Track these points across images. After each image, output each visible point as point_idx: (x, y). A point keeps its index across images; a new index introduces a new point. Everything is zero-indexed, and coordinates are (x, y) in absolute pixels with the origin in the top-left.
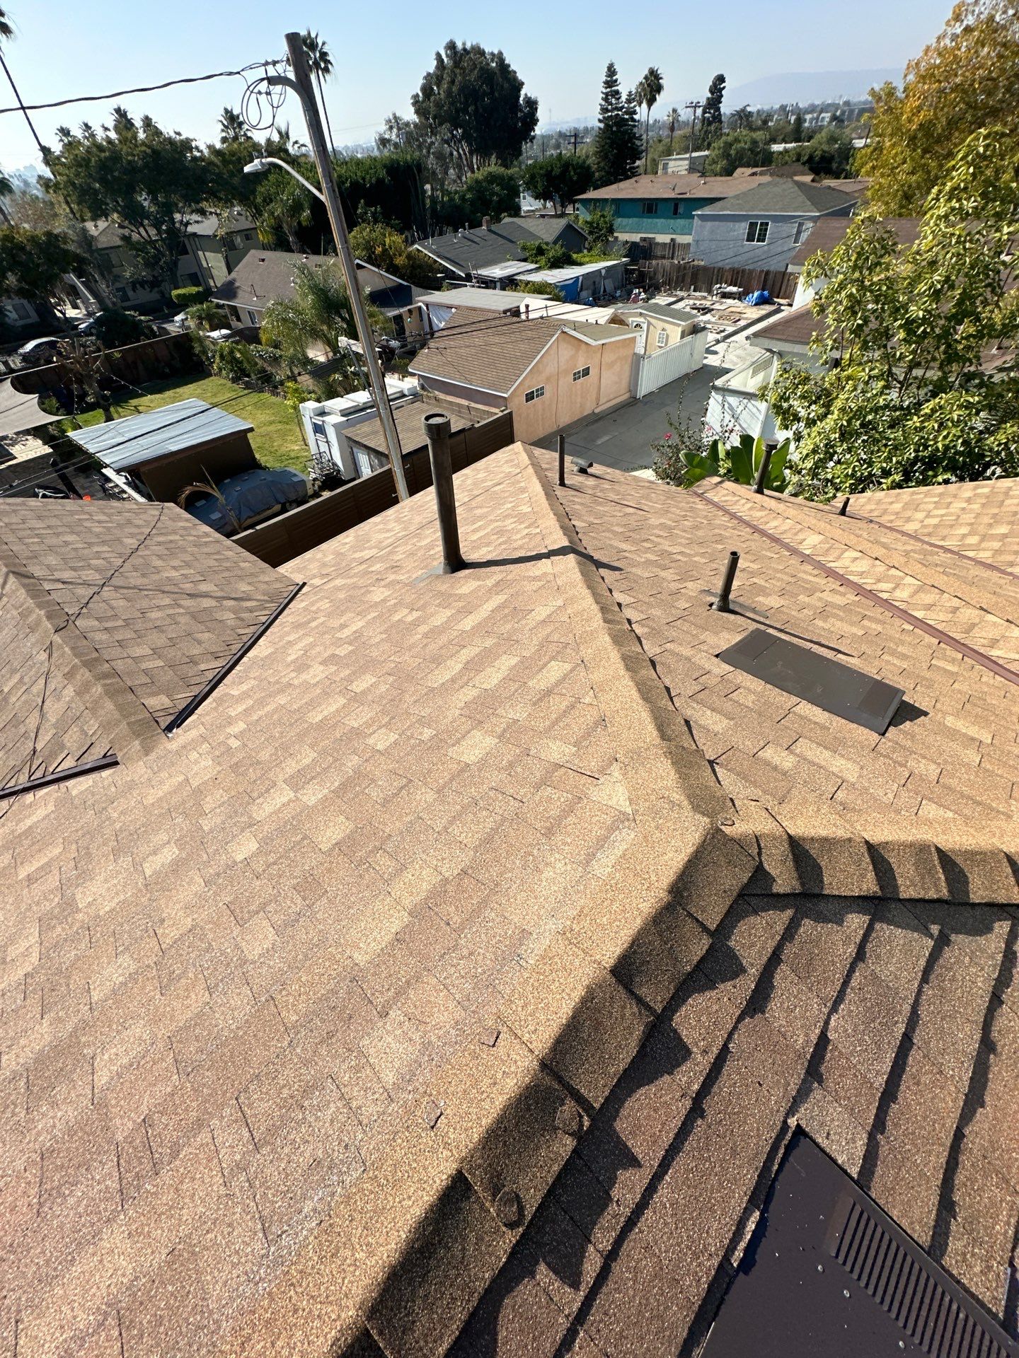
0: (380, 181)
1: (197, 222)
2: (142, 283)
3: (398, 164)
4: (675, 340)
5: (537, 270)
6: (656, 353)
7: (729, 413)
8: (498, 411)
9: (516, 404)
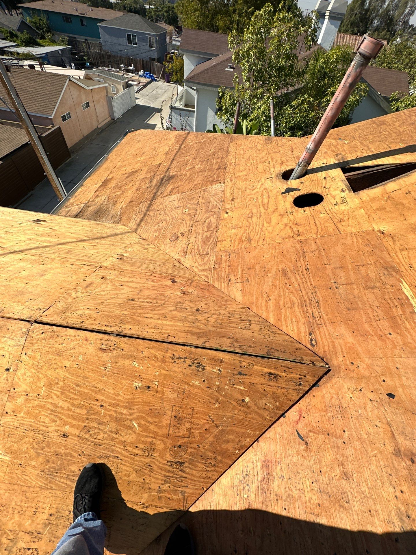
4: (122, 91)
5: (18, 46)
6: (116, 97)
7: (183, 120)
8: (49, 127)
9: (59, 123)
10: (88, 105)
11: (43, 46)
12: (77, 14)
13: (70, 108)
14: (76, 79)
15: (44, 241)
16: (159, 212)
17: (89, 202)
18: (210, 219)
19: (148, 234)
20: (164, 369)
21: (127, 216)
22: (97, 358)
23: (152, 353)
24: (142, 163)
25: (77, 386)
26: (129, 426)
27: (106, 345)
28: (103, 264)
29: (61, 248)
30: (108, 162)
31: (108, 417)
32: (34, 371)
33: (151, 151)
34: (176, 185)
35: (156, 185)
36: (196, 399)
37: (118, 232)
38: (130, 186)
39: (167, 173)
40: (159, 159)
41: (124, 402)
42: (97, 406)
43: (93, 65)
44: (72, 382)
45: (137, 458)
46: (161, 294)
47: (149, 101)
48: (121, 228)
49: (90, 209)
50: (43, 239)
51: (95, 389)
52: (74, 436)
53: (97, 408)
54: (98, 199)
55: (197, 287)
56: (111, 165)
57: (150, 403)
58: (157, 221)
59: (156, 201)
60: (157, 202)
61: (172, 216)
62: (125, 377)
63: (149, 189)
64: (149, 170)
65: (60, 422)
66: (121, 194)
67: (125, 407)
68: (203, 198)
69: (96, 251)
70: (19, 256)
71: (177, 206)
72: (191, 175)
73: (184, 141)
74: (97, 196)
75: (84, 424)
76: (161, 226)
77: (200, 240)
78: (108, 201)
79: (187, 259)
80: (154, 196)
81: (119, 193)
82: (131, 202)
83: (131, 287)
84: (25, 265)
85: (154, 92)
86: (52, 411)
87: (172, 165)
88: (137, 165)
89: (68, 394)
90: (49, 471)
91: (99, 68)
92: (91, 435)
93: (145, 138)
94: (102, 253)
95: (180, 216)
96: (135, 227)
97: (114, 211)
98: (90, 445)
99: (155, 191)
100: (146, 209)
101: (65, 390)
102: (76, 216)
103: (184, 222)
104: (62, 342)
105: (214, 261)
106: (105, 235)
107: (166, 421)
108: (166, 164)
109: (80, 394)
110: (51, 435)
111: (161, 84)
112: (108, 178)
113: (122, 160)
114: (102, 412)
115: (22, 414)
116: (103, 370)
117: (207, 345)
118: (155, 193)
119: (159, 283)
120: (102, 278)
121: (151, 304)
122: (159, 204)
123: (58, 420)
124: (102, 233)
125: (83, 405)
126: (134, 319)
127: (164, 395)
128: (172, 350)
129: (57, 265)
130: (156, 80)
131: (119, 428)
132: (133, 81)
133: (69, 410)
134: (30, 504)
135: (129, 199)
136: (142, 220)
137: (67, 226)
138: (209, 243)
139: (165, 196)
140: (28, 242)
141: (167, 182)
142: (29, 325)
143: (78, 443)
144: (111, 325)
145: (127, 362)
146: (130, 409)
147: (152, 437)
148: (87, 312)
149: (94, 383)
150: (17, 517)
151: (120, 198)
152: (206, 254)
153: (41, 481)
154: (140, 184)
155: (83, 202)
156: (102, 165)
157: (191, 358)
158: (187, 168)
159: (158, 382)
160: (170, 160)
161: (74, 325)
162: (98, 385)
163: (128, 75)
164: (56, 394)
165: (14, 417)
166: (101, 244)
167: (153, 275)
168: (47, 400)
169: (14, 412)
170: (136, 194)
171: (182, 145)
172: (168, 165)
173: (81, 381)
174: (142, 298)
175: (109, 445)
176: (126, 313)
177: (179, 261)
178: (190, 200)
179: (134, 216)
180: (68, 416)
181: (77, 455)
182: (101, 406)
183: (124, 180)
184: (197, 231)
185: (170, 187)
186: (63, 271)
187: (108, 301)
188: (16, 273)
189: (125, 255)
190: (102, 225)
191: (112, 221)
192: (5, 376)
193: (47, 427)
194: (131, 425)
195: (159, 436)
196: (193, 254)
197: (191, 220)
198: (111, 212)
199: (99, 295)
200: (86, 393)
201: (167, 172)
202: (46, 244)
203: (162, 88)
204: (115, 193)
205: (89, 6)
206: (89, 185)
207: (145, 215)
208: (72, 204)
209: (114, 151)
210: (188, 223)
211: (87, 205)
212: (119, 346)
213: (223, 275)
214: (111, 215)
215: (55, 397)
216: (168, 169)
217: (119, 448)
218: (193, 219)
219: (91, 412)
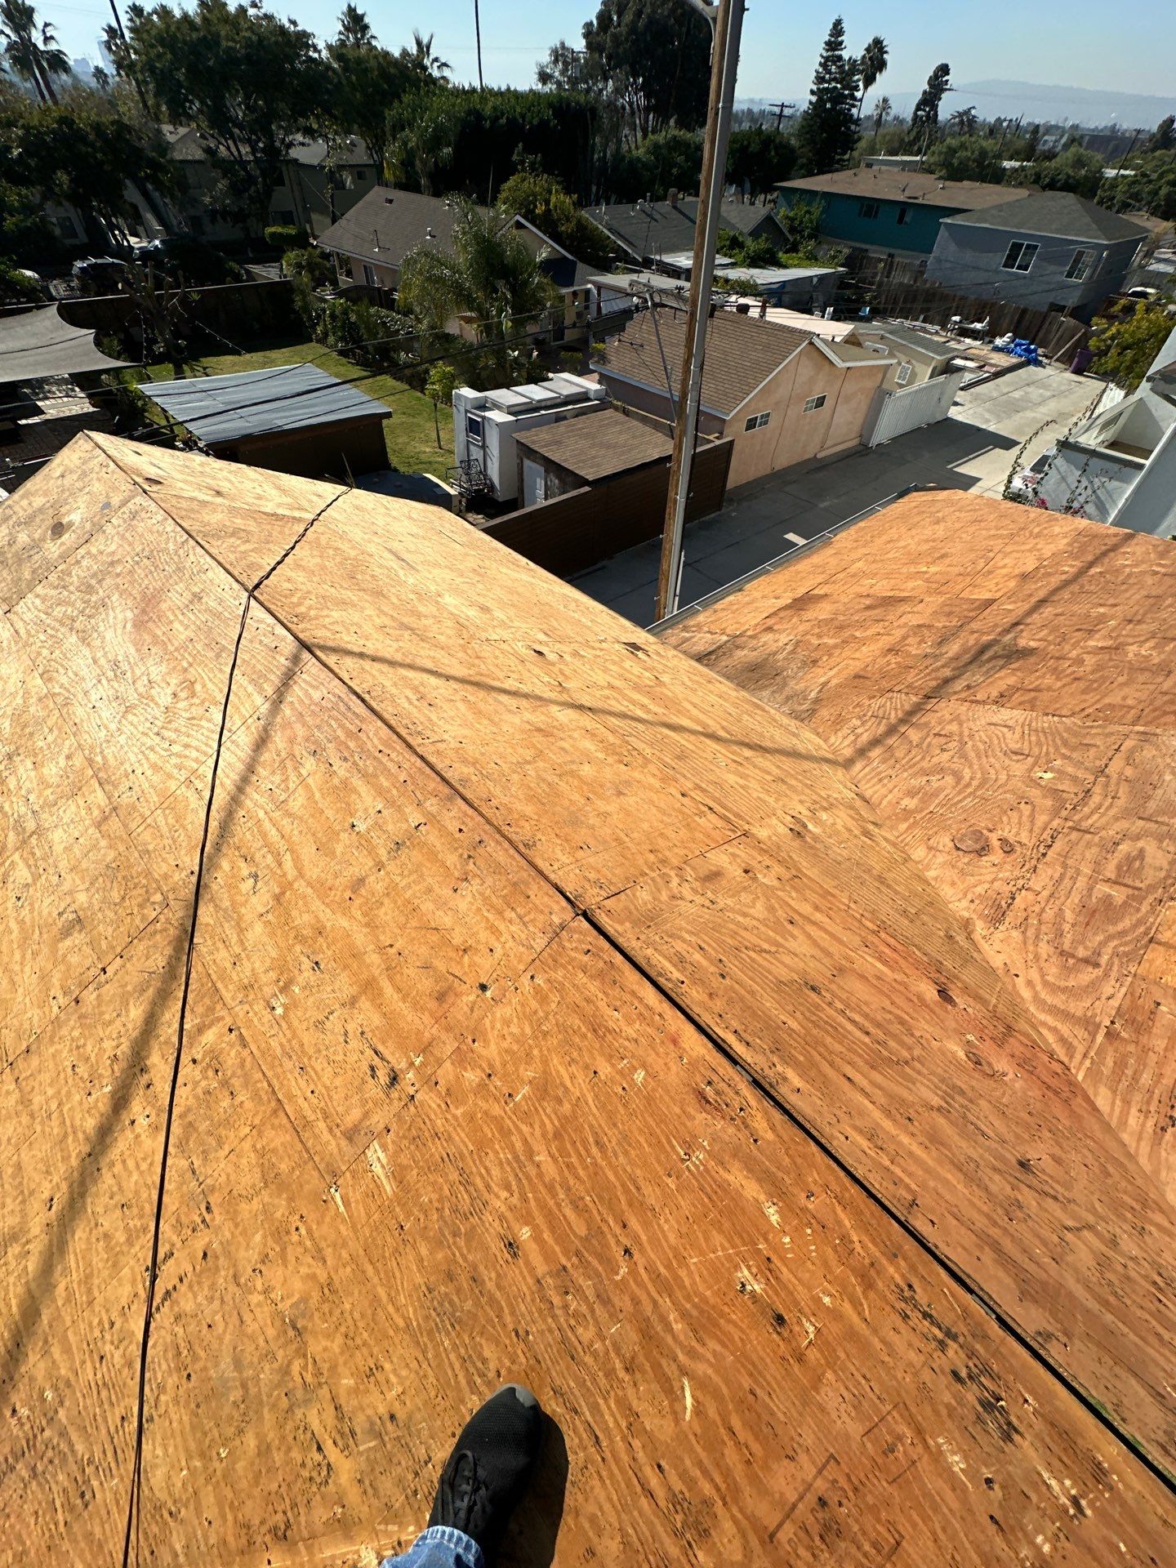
0: (544, 123)
1: (303, 144)
2: (225, 214)
3: (568, 105)
4: (924, 378)
5: (733, 265)
6: (900, 392)
7: (1085, 483)
8: (711, 437)
9: (735, 431)
10: (820, 402)
11: (785, 267)
12: (901, 198)
13: (777, 403)
14: (824, 341)
15: (641, 704)
16: (943, 740)
17: (741, 635)
18: (1140, 844)
19: (884, 791)
20: (856, 1304)
21: (835, 711)
22: (677, 1110)
23: (839, 1223)
24: (927, 581)
25: (597, 1143)
26: (668, 1380)
27: (718, 1093)
28: (754, 831)
29: (667, 736)
30: (829, 551)
31: (627, 1298)
32: (528, 1030)
33: (972, 556)
34: (1031, 681)
35: (956, 658)
36: (926, 1519)
37: (801, 748)
38: (869, 633)
39: (1009, 636)
40: (991, 585)
41: (688, 1298)
42: (618, 1242)
43: (877, 313)
44: (591, 1127)
45: (644, 1502)
46: (902, 1022)
47: (987, 416)
48: (808, 739)
49: (740, 653)
50: (636, 696)
51: (634, 1190)
52: (532, 1270)
53: (614, 1248)
54: (768, 637)
55: (1025, 1064)
56: (833, 561)
57: (760, 1373)
58: (925, 764)
59: (942, 704)
60: (945, 709)
61: (985, 773)
62: (727, 1225)
63: (929, 661)
64: (947, 609)
65: (519, 1205)
66: (835, 646)
67: (684, 1315)
68: (1129, 760)
69: (742, 782)
70: (587, 721)
71: (1015, 746)
72: (1099, 667)
73: (1104, 554)
74: (769, 629)
75: (564, 1261)
76: (935, 785)
77: (1075, 898)
78: (793, 652)
79: (998, 935)
80: (939, 688)
81: (831, 642)
82: (857, 677)
83: (815, 943)
84: (593, 748)
85: (1017, 395)
86: (516, 1158)
87: (1035, 615)
88: (911, 584)
89: (569, 1146)
90: (441, 1305)
91: (890, 320)
92: (566, 1307)
93: (963, 515)
94: (755, 795)
95: (1017, 783)
96: (848, 752)
97: (802, 685)
98: (550, 1331)
99: (947, 672)
100: (900, 714)
101: (566, 1131)
102: (700, 658)
103: (1026, 809)
104: (618, 1003)
105: (1115, 1003)
106: (768, 744)
107: (784, 1481)
108: (1018, 608)
109: (596, 1172)
110: (487, 1217)
111: (1054, 376)
112: (816, 592)
113: (871, 559)
114: (621, 1272)
115: (459, 1112)
116: (678, 1154)
117: (1055, 1353)
118: (947, 681)
119: (899, 977)
120: (746, 872)
121: (867, 1040)
122: (948, 717)
123: (516, 1195)
124: (762, 735)
125: (587, 1210)
126: (814, 1065)
127: (817, 1391)
128: (913, 1268)
129: (652, 780)
130: (1039, 364)
131: (641, 1358)
132: (966, 359)
133: (550, 1189)
134: (372, 1343)
135: (855, 666)
136: (875, 742)
137: (689, 684)
138: (1112, 929)
139: (977, 702)
140: (607, 692)
141: (1001, 662)
142: (569, 913)
143: (528, 1298)
144: (749, 1039)
145: (752, 1190)
146: (694, 1331)
147: (718, 1489)
148: (697, 957)
149: (638, 1172)
150: (336, 1345)
151: (830, 655)
152: (1086, 961)
153: (415, 1311)
154: (904, 638)
155: (728, 631)
156: (809, 556)
157: (972, 1354)
158: (1092, 643)
159: (818, 1331)
160: (1034, 600)
161: (661, 981)
162: (647, 1190)
163: (959, 342)
164: (543, 1124)
165: (443, 1106)
166: (755, 766)
167: (883, 935)
168: (519, 1123)
169: (449, 1092)
170: (882, 661)
171: (1091, 564)
172: (1020, 612)
173: (612, 1139)
174: (841, 1001)
175: (594, 1381)
176: (794, 1025)
177: (967, 925)
178: (1074, 749)
179: (858, 723)
180: (542, 1206)
181: (511, 1327)
182: (627, 1251)
183: (858, 611)
184: (1070, 862)
185: (1006, 679)
186: (662, 805)
187: (752, 954)
188: (573, 762)
189: (810, 826)
190: (764, 710)
191: (785, 709)
192: (472, 998)
193: (488, 1187)
194: (676, 1385)
195: (741, 1510)
196: (1031, 933)
197: (1055, 813)
198: (792, 683)
199: (733, 921)
200: (609, 1181)
201: (1007, 631)
202: (640, 713)
203: (1046, 387)
204: (819, 636)
205: (940, 178)
206: (756, 594)
207: (891, 730)
208: (699, 627)
209: (853, 530)
210: (1042, 819)
211: (735, 642)
212: (748, 1120)
213: (1146, 1079)
214: (787, 691)
215: (538, 1132)
216: (1017, 624)
217: (616, 1420)
218: (1064, 813)
219: (594, 1242)
